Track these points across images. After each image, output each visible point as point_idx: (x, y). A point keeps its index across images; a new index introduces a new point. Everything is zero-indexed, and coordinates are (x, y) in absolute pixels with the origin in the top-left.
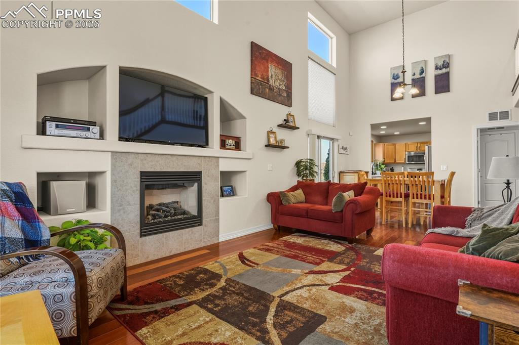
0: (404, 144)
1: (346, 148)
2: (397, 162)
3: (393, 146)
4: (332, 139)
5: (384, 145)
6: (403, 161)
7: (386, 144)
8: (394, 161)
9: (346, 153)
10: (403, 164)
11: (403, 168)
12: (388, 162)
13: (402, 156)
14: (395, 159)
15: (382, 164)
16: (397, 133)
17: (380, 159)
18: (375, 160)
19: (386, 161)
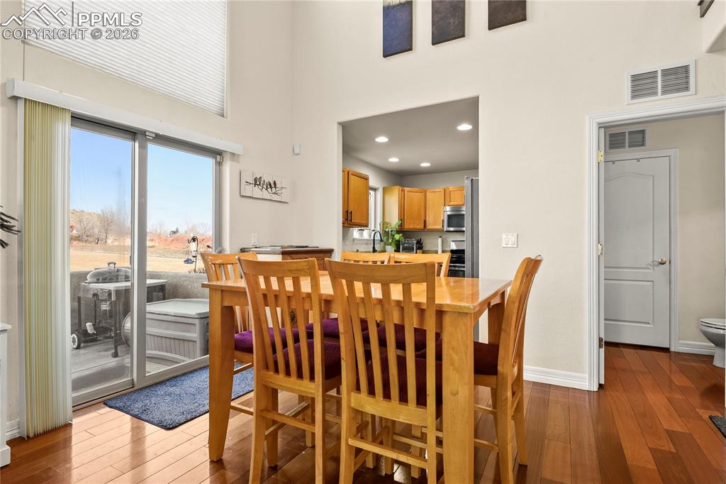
0: (442, 190)
1: (272, 186)
2: (429, 227)
3: (421, 195)
4: (215, 153)
5: (403, 191)
6: (440, 227)
7: (406, 189)
8: (422, 227)
9: (275, 197)
10: (440, 232)
11: (440, 240)
12: (411, 227)
13: (438, 215)
14: (425, 221)
15: (398, 232)
16: (425, 165)
17: (394, 221)
18: (384, 224)
19: (407, 226)
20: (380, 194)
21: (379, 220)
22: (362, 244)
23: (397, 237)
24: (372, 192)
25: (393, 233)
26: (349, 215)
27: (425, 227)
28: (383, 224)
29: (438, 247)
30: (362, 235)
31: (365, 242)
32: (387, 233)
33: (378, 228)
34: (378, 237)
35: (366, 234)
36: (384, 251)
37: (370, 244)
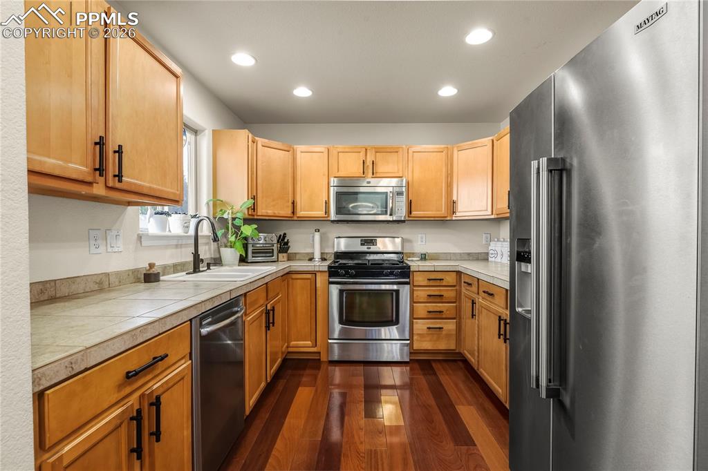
0: (323, 149)
2: (300, 213)
3: (288, 154)
5: (254, 142)
6: (321, 213)
7: (260, 141)
8: (289, 212)
10: (321, 222)
11: (317, 236)
12: (270, 212)
13: (317, 192)
14: (293, 203)
15: (247, 221)
16: (302, 92)
17: (238, 201)
18: (216, 203)
19: (264, 210)
20: (206, 142)
21: (205, 196)
22: (167, 247)
23: (248, 230)
24: (189, 137)
25: (238, 222)
26: (112, 159)
27: (293, 213)
28: (215, 205)
29: (313, 246)
30: (163, 226)
31: (175, 242)
32: (223, 221)
33: (204, 212)
34: (205, 229)
35: (175, 224)
36: (218, 261)
37: (186, 245)
